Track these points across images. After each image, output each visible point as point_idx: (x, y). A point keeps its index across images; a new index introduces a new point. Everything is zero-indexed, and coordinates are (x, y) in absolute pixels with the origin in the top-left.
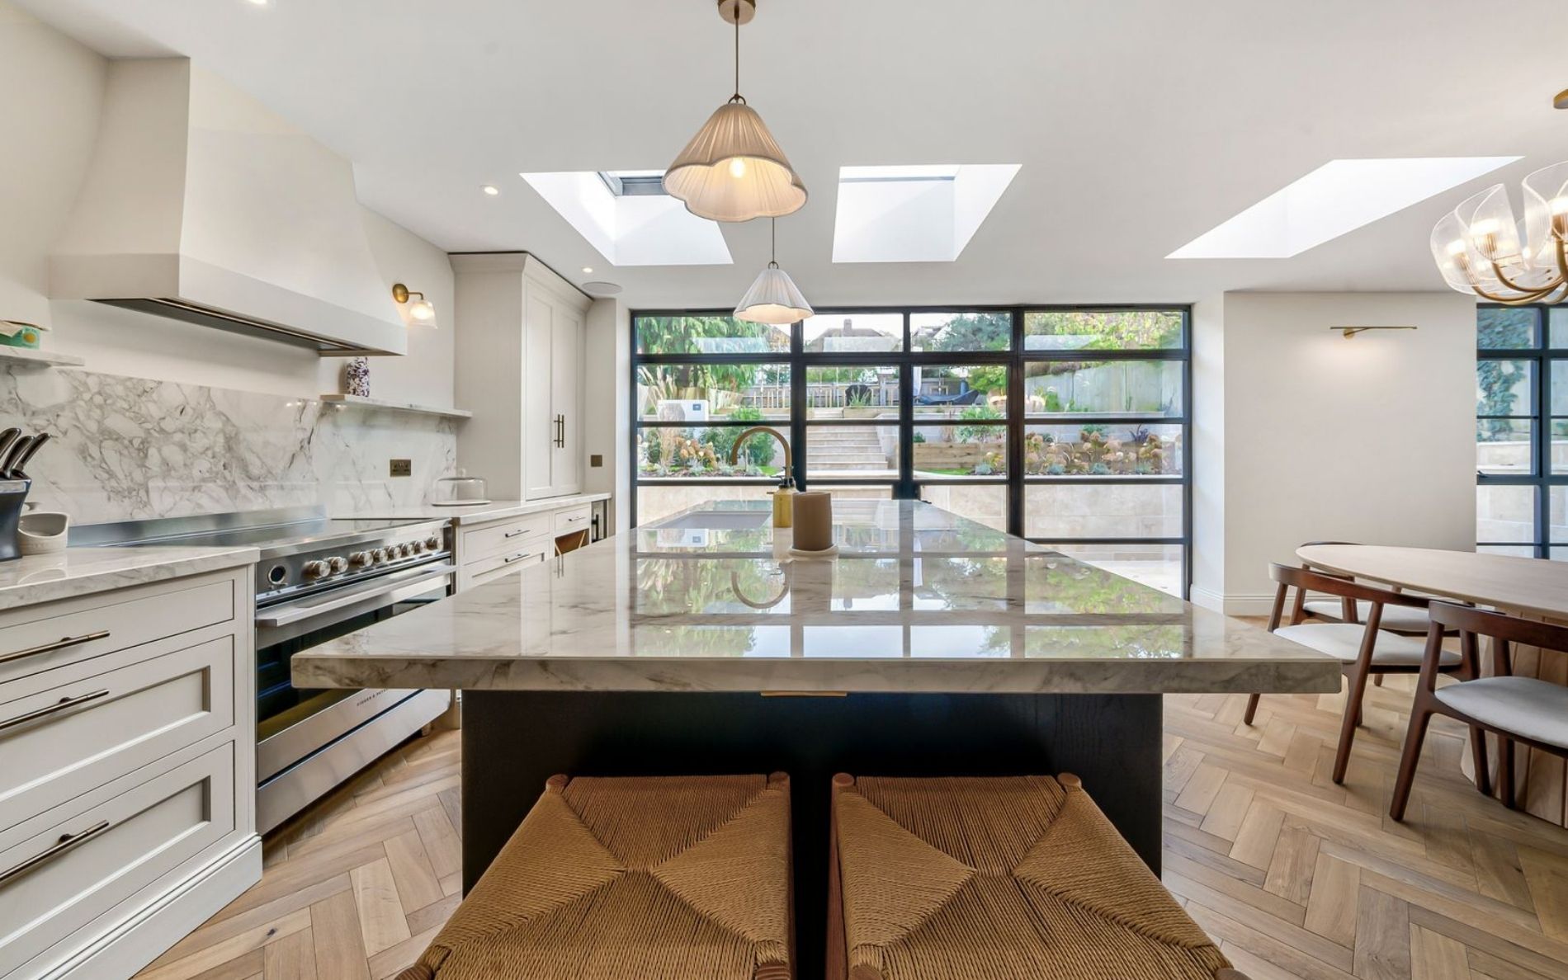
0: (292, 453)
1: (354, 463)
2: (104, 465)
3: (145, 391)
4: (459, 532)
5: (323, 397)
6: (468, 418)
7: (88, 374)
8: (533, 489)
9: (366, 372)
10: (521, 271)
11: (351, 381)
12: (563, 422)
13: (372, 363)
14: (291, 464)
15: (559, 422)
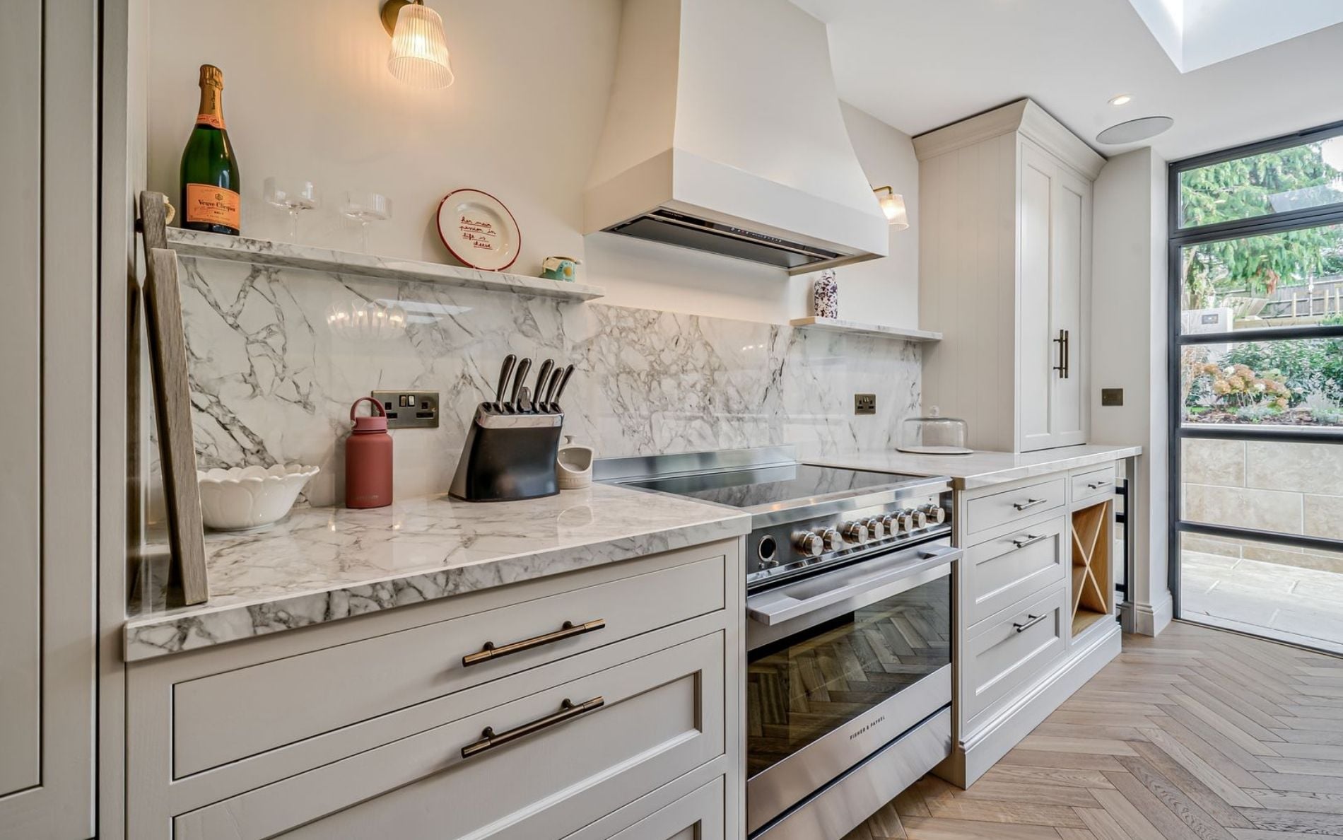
0: (766, 387)
1: (821, 399)
2: (620, 399)
3: (649, 323)
4: (962, 497)
5: (792, 322)
6: (938, 341)
7: (609, 307)
8: (1028, 436)
9: (834, 289)
10: (1014, 130)
11: (819, 302)
12: (1066, 341)
13: (841, 275)
14: (764, 399)
15: (1061, 341)
